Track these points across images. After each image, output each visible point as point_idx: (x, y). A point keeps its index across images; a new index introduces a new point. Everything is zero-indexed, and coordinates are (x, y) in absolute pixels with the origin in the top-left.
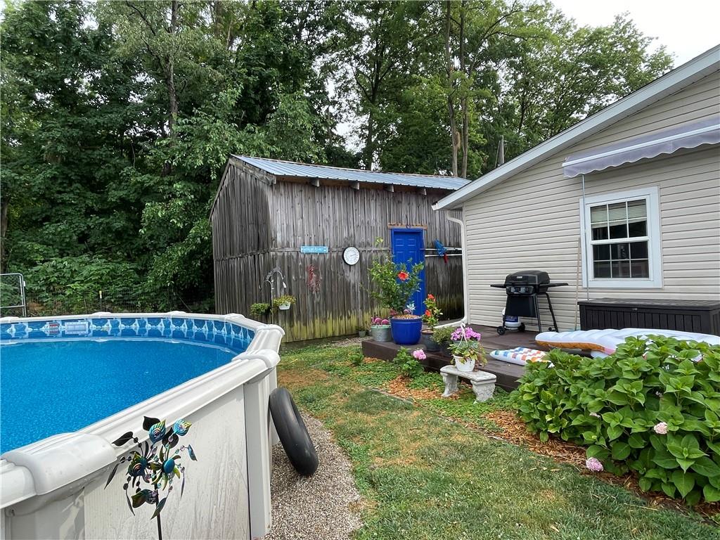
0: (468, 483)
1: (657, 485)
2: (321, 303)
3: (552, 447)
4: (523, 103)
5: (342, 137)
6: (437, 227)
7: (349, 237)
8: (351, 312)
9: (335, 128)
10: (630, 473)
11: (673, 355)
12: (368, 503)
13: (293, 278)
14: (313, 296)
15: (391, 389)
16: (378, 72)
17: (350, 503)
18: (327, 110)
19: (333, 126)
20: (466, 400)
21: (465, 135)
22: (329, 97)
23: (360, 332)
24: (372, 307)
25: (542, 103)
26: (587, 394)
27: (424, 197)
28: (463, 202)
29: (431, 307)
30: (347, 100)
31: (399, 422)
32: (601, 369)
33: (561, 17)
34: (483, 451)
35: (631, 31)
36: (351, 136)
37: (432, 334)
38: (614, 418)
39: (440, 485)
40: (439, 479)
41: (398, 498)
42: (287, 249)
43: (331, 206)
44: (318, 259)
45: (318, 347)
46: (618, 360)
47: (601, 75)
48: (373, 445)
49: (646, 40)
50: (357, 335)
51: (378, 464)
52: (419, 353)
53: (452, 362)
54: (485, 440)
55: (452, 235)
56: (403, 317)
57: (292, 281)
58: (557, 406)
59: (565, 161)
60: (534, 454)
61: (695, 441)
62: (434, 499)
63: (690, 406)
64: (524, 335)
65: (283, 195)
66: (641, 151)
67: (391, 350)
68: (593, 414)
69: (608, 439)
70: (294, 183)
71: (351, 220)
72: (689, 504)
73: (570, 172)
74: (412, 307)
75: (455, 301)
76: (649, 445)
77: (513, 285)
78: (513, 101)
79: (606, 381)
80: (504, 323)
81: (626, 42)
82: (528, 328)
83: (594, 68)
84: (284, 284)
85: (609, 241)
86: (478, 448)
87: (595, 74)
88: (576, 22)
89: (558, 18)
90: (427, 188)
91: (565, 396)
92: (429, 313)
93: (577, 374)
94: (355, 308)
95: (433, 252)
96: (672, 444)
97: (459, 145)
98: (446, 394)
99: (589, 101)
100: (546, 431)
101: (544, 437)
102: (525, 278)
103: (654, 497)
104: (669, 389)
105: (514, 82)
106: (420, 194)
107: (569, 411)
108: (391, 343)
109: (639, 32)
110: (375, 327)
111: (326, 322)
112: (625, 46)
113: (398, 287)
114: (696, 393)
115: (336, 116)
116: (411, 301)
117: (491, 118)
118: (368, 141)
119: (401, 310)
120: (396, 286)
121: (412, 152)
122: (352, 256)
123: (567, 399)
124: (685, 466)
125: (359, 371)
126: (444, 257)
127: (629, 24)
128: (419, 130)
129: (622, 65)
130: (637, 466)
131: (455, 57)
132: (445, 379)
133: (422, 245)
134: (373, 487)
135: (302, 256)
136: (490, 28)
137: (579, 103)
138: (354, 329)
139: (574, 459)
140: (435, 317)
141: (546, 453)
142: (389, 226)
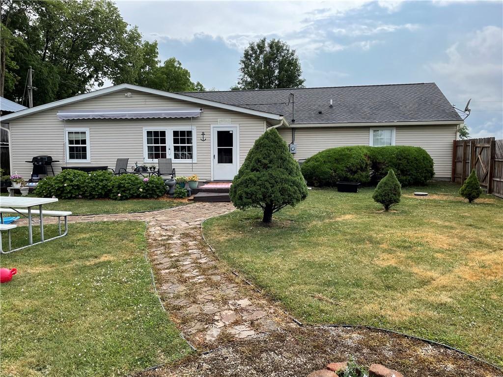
28: (10, 121)
53: (12, 185)
59: (58, 112)
73: (60, 117)
77: (36, 161)
80: (32, 178)
85: (74, 145)
102: (41, 158)
132: (9, 191)
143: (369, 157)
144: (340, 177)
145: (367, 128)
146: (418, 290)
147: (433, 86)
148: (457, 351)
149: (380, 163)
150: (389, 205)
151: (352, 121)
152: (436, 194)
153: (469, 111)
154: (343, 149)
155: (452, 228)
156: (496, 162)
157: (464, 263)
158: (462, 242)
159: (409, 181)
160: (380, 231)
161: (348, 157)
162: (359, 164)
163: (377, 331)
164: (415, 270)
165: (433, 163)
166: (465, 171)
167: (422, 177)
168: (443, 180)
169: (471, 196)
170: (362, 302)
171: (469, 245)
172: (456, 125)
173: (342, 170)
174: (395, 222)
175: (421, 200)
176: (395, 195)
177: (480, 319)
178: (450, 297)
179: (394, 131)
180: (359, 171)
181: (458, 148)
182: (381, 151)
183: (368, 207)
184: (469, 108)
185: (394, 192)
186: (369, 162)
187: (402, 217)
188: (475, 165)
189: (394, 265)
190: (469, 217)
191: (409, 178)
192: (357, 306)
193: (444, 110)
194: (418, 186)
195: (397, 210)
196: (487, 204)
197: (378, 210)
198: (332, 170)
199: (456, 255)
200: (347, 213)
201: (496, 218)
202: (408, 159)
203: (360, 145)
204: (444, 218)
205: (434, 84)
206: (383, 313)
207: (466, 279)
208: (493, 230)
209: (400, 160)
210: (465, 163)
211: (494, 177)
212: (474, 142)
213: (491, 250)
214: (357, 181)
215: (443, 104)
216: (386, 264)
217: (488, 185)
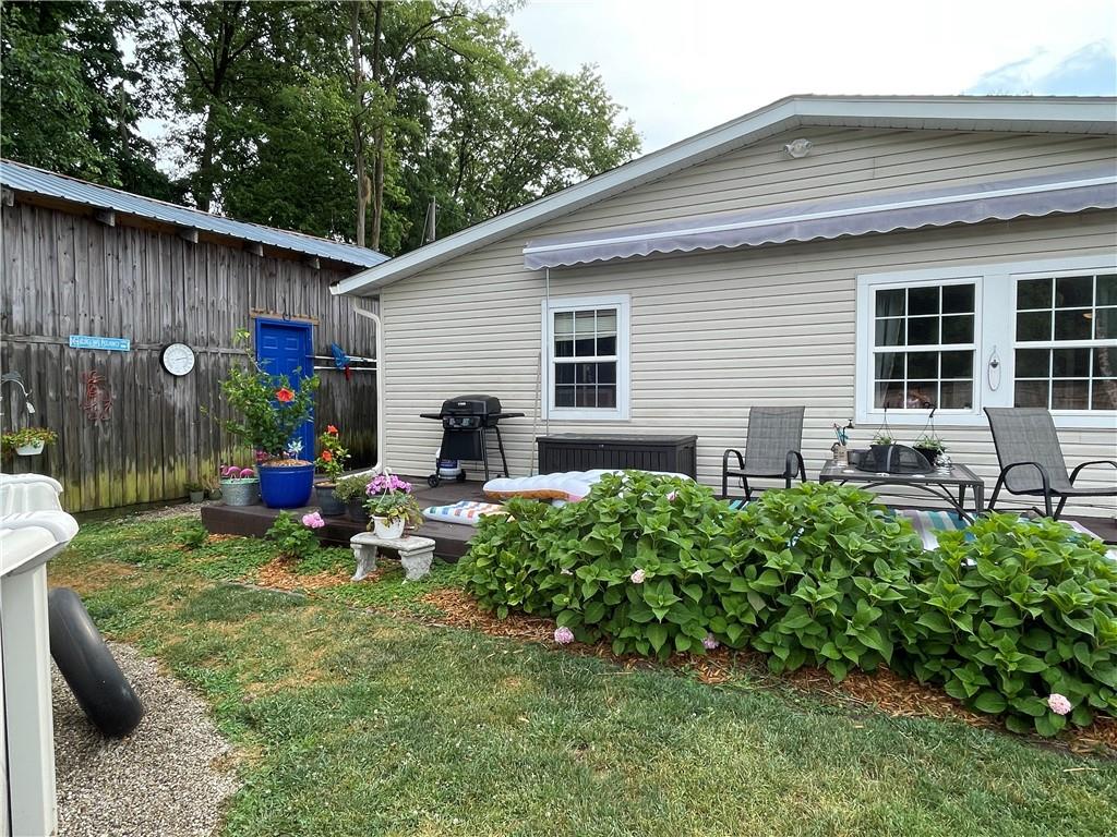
0: (407, 690)
1: (631, 645)
2: (114, 443)
3: (512, 625)
4: (463, 154)
5: (148, 144)
6: (336, 322)
7: (175, 326)
8: (175, 460)
9: (134, 125)
10: (603, 638)
11: (651, 491)
12: (247, 751)
13: (51, 394)
14: (95, 432)
15: (263, 577)
16: (227, 42)
17: (215, 759)
18: (119, 87)
19: (132, 119)
20: (389, 581)
21: (378, 185)
22: (124, 63)
23: (192, 494)
24: (218, 449)
25: (487, 160)
26: (558, 547)
27: (314, 273)
28: (381, 288)
29: (331, 446)
30: (161, 78)
31: (286, 625)
32: (574, 514)
33: (517, 43)
34: (422, 645)
35: (599, 90)
36: (168, 145)
37: (334, 488)
38: (590, 572)
39: (363, 701)
40: (363, 693)
41: (299, 733)
42: (38, 339)
43: (138, 265)
44: (108, 361)
45: (106, 523)
46: (594, 501)
47: (563, 139)
48: (244, 666)
49: (615, 108)
50: (187, 499)
51: (256, 693)
52: (313, 519)
53: (368, 527)
54: (423, 631)
55: (358, 337)
56: (282, 464)
57: (49, 403)
58: (520, 569)
59: (526, 246)
60: (489, 637)
61: (669, 587)
62: (358, 723)
63: (665, 548)
64: (467, 487)
65: (30, 232)
66: (614, 247)
67: (258, 517)
68: (565, 571)
69: (583, 598)
70: (57, 211)
71: (179, 294)
72: (661, 660)
73: (532, 262)
74: (297, 447)
75: (361, 441)
76: (625, 599)
77: (453, 415)
78: (450, 148)
79: (580, 529)
80: (438, 471)
81: (593, 103)
82: (470, 476)
83: (556, 127)
84: (28, 405)
85: (574, 359)
86: (414, 642)
87: (556, 136)
88: (536, 58)
89: (513, 45)
90: (321, 258)
91: (530, 555)
92: (328, 456)
93: (544, 525)
94: (184, 452)
95: (328, 363)
96: (648, 593)
97: (368, 198)
98: (358, 576)
99: (546, 172)
100: (506, 604)
101: (503, 613)
102: (470, 405)
103: (627, 660)
104: (647, 531)
105: (450, 120)
106: (309, 266)
107: (535, 573)
108: (259, 508)
109: (607, 95)
110: (229, 482)
111: (123, 478)
112: (591, 108)
113: (276, 415)
114: (672, 532)
115: (138, 101)
116: (296, 437)
117: (416, 167)
118: (204, 162)
119: (279, 452)
120: (271, 412)
121: (288, 194)
122: (179, 360)
123: (533, 559)
124: (660, 615)
125: (199, 556)
126: (346, 372)
127: (596, 80)
128: (302, 160)
129: (587, 132)
130: (612, 627)
131: (364, 57)
132: (357, 553)
133: (309, 350)
134: (253, 727)
135: (72, 354)
136: (422, 27)
137: (535, 171)
138: (181, 489)
139: (540, 634)
140: (338, 461)
141: (505, 634)
142: (251, 313)
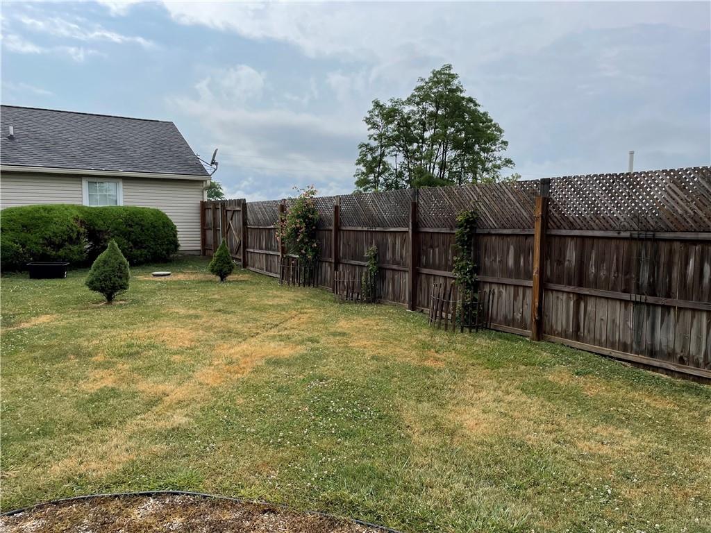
143: (82, 223)
144: (32, 255)
145: (79, 177)
146: (143, 416)
147: (170, 125)
148: (188, 494)
149: (101, 231)
150: (112, 293)
151: (50, 164)
152: (182, 272)
153: (216, 164)
154: (37, 209)
155: (197, 317)
156: (249, 230)
157: (208, 362)
158: (208, 334)
159: (146, 256)
160: (94, 335)
161: (46, 222)
162: (66, 233)
163: (69, 502)
164: (142, 386)
165: (176, 231)
166: (216, 242)
167: (163, 250)
168: (191, 253)
169: (223, 272)
170: (49, 461)
171: (216, 336)
172: (202, 181)
173: (36, 243)
174: (120, 319)
175: (161, 282)
176: (120, 277)
177: (220, 438)
178: (187, 415)
179: (121, 184)
180: (66, 243)
181: (207, 210)
182: (100, 213)
183: (79, 300)
184: (216, 160)
185: (119, 274)
186: (82, 230)
187: (130, 310)
188: (227, 233)
189: (110, 385)
190: (218, 300)
191: (145, 252)
192: (40, 470)
193: (186, 161)
194: (159, 262)
195: (125, 300)
196: (241, 281)
197: (97, 303)
198: (17, 243)
199: (199, 354)
200: (42, 314)
201: (248, 297)
202: (142, 226)
203: (65, 203)
204: (187, 305)
205: (171, 124)
206: (82, 469)
207: (208, 384)
208: (244, 313)
209: (131, 226)
210: (216, 231)
211: (247, 247)
212: (224, 203)
213: (240, 340)
214: (64, 261)
215: (185, 152)
216: (98, 387)
217: (242, 258)
